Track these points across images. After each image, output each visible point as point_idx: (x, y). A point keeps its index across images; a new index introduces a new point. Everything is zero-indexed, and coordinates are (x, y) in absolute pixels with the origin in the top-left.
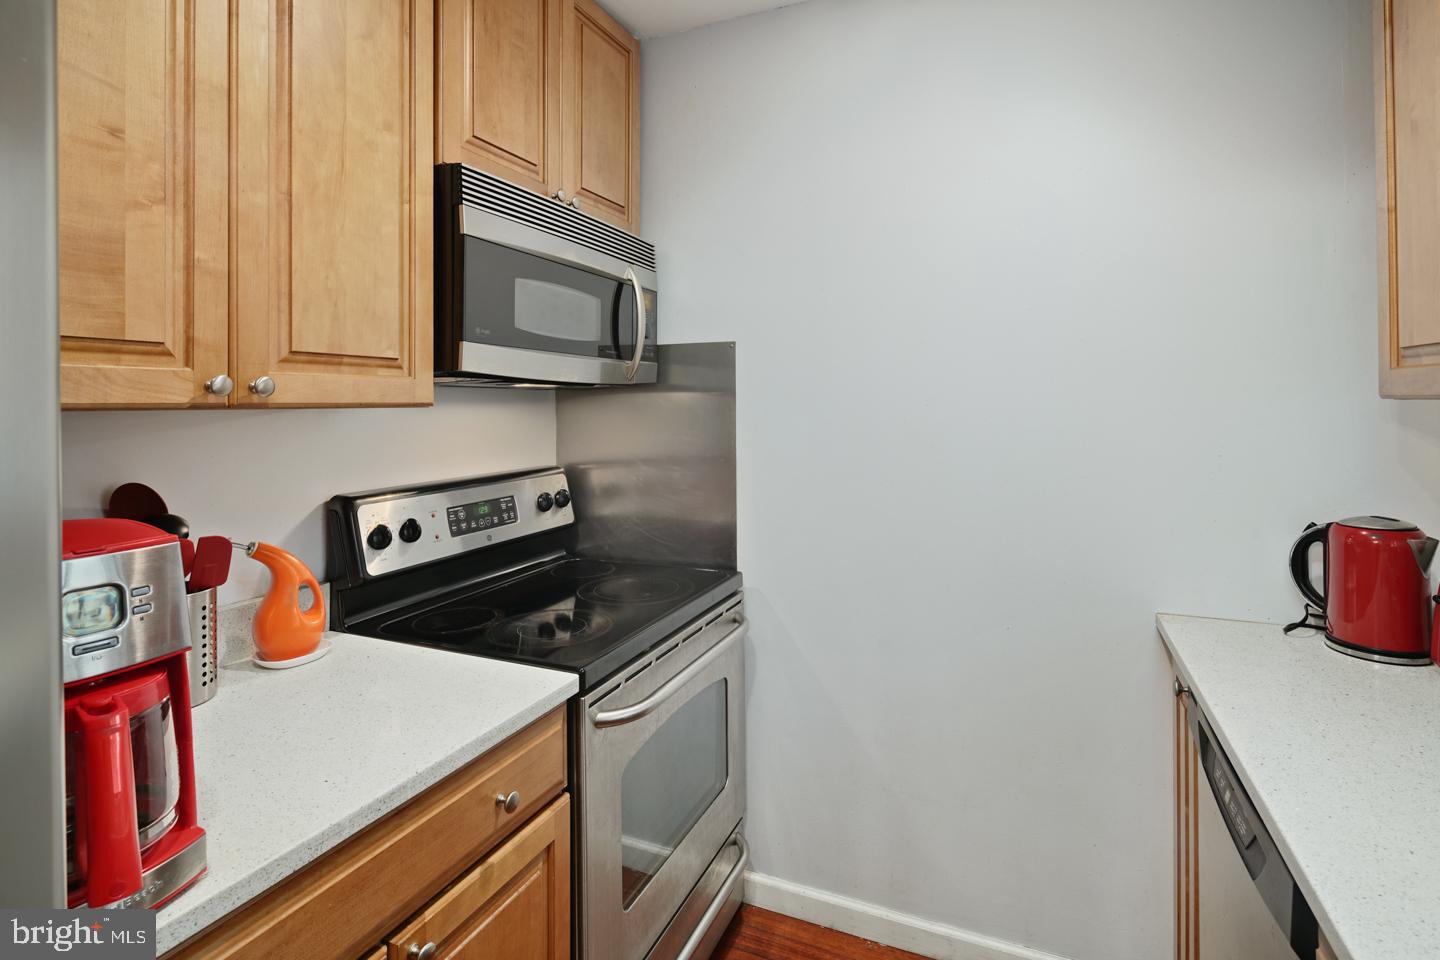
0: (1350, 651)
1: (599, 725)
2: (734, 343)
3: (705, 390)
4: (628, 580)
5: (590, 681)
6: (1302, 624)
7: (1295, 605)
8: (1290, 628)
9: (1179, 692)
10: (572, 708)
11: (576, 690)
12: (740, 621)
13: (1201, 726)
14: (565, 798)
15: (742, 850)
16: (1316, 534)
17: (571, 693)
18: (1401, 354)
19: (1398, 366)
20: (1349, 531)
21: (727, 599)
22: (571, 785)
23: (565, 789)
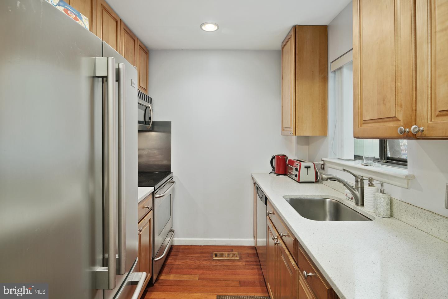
1: (156, 198)
2: (171, 122)
3: (164, 132)
6: (272, 172)
7: (271, 169)
8: (270, 173)
9: (254, 184)
10: (153, 194)
11: (154, 190)
12: (173, 182)
13: (257, 187)
14: (152, 211)
15: (173, 232)
16: (274, 157)
17: (152, 191)
18: (283, 129)
19: (283, 130)
20: (278, 156)
21: (171, 178)
22: (153, 209)
23: (152, 210)
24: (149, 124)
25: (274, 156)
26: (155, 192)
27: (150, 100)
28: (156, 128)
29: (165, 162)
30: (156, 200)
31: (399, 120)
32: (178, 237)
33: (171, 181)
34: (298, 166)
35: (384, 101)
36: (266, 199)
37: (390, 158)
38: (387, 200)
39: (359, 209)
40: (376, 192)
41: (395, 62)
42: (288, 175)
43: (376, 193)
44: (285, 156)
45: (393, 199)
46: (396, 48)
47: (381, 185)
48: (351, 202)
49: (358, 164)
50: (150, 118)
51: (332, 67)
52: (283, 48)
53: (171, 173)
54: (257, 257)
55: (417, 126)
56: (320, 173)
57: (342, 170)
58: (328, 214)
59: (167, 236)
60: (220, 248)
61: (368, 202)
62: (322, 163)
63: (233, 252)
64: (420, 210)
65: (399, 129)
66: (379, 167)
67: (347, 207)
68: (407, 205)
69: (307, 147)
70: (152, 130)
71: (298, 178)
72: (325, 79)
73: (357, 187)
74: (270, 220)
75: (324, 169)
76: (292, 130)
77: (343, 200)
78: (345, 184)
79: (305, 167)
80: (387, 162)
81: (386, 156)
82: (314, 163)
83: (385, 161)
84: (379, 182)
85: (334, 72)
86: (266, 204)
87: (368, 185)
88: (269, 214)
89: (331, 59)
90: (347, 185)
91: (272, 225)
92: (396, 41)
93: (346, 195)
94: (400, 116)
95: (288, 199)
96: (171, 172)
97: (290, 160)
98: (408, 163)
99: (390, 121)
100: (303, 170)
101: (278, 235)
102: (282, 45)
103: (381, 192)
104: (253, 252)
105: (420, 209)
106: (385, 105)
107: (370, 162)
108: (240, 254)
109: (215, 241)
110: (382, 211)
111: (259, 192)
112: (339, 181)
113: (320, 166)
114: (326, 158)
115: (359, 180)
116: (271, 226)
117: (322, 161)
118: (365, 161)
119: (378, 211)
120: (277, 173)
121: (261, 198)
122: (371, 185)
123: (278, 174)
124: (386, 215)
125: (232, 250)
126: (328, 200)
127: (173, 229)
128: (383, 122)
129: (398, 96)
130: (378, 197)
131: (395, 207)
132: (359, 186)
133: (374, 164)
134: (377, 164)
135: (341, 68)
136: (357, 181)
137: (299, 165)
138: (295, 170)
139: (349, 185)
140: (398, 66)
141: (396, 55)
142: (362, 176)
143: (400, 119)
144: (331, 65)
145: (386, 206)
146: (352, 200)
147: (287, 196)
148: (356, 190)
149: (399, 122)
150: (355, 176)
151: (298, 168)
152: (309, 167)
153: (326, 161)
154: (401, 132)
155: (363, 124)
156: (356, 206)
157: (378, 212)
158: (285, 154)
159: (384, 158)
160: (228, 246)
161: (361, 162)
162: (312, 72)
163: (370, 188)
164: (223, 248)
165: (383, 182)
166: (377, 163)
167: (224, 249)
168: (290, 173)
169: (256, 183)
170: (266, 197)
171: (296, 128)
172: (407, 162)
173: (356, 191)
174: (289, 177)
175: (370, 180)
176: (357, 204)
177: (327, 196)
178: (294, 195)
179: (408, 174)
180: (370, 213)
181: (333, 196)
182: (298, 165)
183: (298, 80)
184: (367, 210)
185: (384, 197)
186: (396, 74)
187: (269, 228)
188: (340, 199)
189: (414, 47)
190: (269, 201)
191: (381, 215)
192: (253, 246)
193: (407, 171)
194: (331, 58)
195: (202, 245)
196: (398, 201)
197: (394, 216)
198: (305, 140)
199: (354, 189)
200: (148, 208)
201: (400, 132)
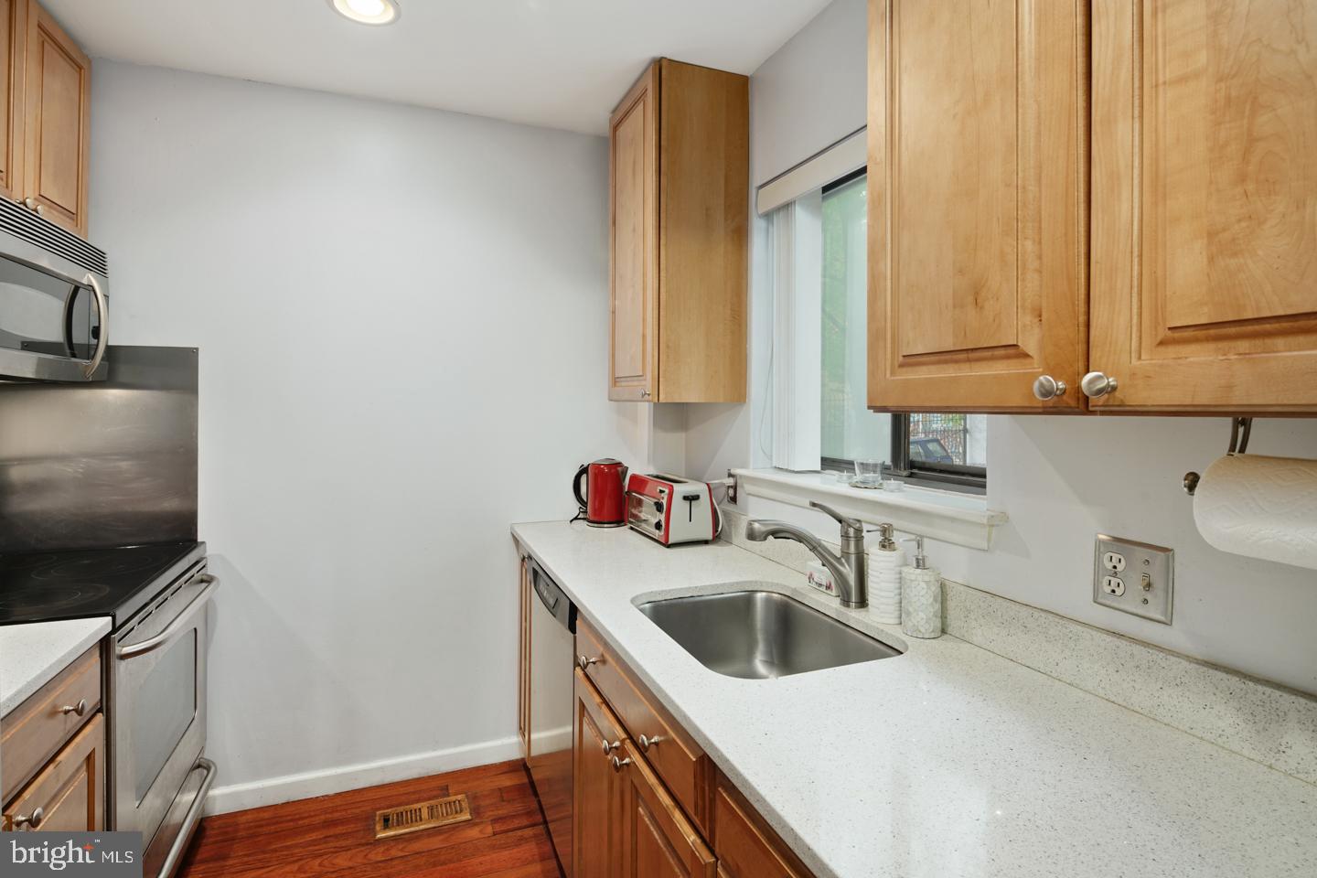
0: (596, 525)
1: (123, 657)
2: (197, 349)
3: (164, 387)
4: (86, 562)
5: (119, 622)
6: (576, 518)
7: (573, 507)
8: (571, 521)
9: (523, 557)
10: (105, 645)
11: (110, 629)
12: (208, 580)
13: (534, 569)
14: (100, 718)
15: (208, 769)
16: (584, 470)
17: (103, 635)
18: (615, 381)
19: (615, 386)
20: (597, 466)
21: (197, 563)
22: (105, 706)
23: (100, 710)
24: (93, 357)
25: (586, 465)
26: (117, 636)
27: (96, 261)
28: (124, 372)
29: (170, 504)
30: (122, 670)
31: (1026, 356)
32: (228, 783)
33: (197, 577)
34: (665, 496)
35: (976, 294)
36: (574, 610)
37: (917, 465)
38: (933, 589)
39: (854, 616)
40: (901, 566)
41: (1017, 174)
42: (631, 523)
43: (905, 569)
44: (619, 464)
45: (947, 583)
46: (1020, 131)
47: (919, 545)
48: (826, 596)
49: (835, 483)
50: (96, 332)
51: (761, 202)
52: (615, 128)
53: (195, 547)
54: (533, 798)
55: (1100, 374)
56: (725, 513)
57: (808, 505)
58: (760, 637)
59: (181, 789)
60: (402, 790)
61: (882, 597)
62: (730, 481)
63: (448, 796)
64: (1024, 612)
65: (1036, 385)
66: (899, 490)
67: (816, 614)
68: (988, 596)
69: (684, 435)
70: (105, 380)
71: (662, 533)
72: (740, 235)
73: (846, 554)
74: (587, 684)
75: (734, 499)
76: (648, 385)
77: (802, 594)
78: (815, 547)
79: (686, 498)
80: (911, 475)
81: (909, 457)
82: (708, 484)
83: (905, 473)
84: (913, 537)
85: (768, 216)
86: (572, 628)
87: (878, 547)
88: (588, 663)
89: (757, 177)
90: (819, 549)
91: (598, 699)
92: (1020, 111)
93: (811, 578)
94: (1030, 344)
95: (647, 605)
96: (196, 540)
97: (634, 478)
98: (989, 480)
99: (993, 358)
100: (679, 507)
101: (624, 736)
102: (611, 120)
103: (918, 567)
104: (519, 782)
105: (1025, 608)
106: (982, 308)
107: (870, 476)
108: (473, 798)
109: (382, 769)
110: (922, 619)
111: (542, 587)
112: (800, 538)
113: (723, 490)
114: (742, 467)
115: (851, 531)
116: (592, 701)
117: (730, 475)
118: (859, 476)
119: (910, 620)
120: (596, 519)
121: (553, 609)
122: (886, 544)
123: (598, 521)
124: (933, 631)
125: (445, 791)
126: (759, 596)
127: (207, 755)
128: (969, 360)
129: (1023, 280)
130: (912, 581)
131: (951, 604)
132: (852, 549)
133: (886, 483)
134: (893, 483)
135: (787, 206)
136: (845, 536)
137: (667, 491)
138: (655, 508)
139: (826, 549)
140: (1024, 188)
141: (1019, 153)
142: (859, 521)
143: (1030, 353)
144: (757, 197)
145: (932, 604)
146: (828, 592)
147: (641, 595)
148: (843, 560)
149: (1027, 361)
150: (840, 521)
151: (664, 502)
152: (696, 498)
153: (741, 476)
154: (1047, 393)
155: (901, 366)
156: (843, 609)
157: (911, 624)
158: (618, 459)
159: (902, 465)
160: (429, 777)
161: (845, 478)
162: (707, 209)
163: (886, 553)
164: (411, 789)
165: (922, 537)
166: (894, 480)
167: (414, 793)
168: (635, 516)
169: (530, 557)
170: (571, 604)
171: (661, 379)
172: (984, 476)
173: (842, 565)
174: (632, 528)
175: (886, 531)
176: (846, 602)
177: (756, 582)
178: (662, 591)
179: (988, 510)
180: (886, 629)
181: (772, 583)
182: (663, 492)
183: (666, 228)
184: (877, 618)
185: (927, 578)
186: (1019, 213)
187: (582, 706)
188: (795, 590)
189: (1082, 129)
190: (585, 620)
191: (920, 631)
192: (517, 760)
193: (985, 502)
194: (758, 174)
195: (331, 792)
196: (962, 588)
197: (950, 630)
198: (676, 416)
199: (838, 559)
200: (79, 712)
201: (1040, 391)
